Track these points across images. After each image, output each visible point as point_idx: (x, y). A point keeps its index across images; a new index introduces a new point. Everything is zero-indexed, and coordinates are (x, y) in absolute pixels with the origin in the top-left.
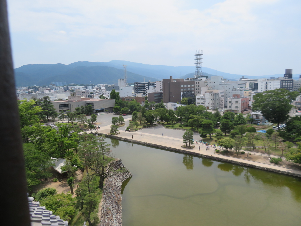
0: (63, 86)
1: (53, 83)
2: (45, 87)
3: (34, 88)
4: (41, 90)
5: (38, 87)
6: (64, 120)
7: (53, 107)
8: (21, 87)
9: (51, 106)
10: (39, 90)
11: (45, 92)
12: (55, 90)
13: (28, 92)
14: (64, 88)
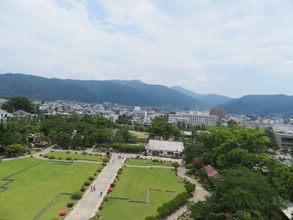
0: (282, 118)
1: (272, 114)
2: (263, 117)
3: (252, 116)
4: (260, 119)
5: (256, 116)
6: (287, 156)
7: (275, 139)
8: (240, 115)
9: (273, 138)
10: (257, 119)
11: (263, 121)
12: (275, 121)
13: (246, 120)
14: (284, 120)
